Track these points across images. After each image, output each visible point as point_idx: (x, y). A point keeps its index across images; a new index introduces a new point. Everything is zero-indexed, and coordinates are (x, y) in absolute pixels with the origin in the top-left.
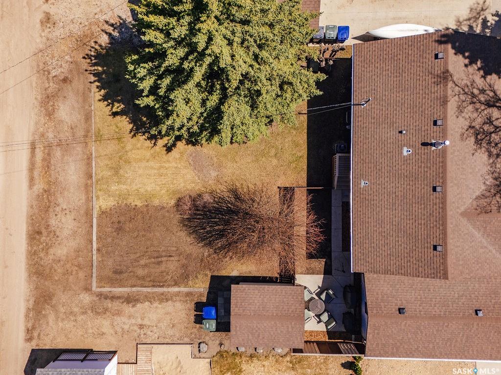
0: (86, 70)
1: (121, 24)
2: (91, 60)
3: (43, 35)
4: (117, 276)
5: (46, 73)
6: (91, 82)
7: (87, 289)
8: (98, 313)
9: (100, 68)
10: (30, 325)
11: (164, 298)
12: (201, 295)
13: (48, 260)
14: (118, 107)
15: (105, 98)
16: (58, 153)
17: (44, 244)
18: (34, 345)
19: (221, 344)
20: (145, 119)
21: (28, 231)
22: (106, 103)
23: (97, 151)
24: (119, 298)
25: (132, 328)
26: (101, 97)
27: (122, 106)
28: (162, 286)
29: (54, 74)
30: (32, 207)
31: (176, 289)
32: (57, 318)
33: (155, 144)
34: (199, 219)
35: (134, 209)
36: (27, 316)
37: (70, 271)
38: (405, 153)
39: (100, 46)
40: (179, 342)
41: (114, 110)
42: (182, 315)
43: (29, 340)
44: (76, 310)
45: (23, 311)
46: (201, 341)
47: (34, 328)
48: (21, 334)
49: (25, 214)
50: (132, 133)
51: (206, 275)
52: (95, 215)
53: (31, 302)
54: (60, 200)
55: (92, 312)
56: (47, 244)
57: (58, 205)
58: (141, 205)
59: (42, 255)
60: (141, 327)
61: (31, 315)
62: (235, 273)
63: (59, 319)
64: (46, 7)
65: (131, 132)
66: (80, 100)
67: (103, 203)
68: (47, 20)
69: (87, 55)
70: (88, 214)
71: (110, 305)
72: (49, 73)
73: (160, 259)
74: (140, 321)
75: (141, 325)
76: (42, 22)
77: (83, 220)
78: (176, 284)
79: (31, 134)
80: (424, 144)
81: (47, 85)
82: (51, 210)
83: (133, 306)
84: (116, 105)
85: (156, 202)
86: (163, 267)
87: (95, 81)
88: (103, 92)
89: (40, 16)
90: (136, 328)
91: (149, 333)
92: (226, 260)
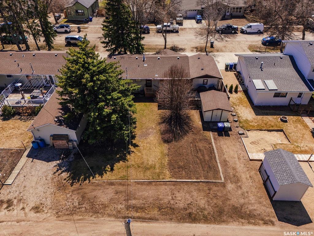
2: (75, 182)
3: (46, 211)
6: (89, 182)
7: (224, 185)
8: (238, 180)
9: (82, 177)
10: (261, 222)
11: (220, 149)
12: (214, 134)
13: (209, 209)
14: (108, 168)
18: (275, 220)
20: (118, 156)
21: (190, 222)
23: (134, 179)
24: (225, 169)
28: (213, 149)
31: (213, 144)
35: (170, 161)
36: (255, 224)
37: (214, 195)
38: (146, 65)
39: (68, 177)
40: (242, 143)
42: (227, 142)
43: (273, 224)
44: (240, 192)
46: (238, 134)
48: (270, 228)
50: (126, 161)
51: (203, 132)
52: (175, 180)
56: (198, 209)
60: (239, 159)
63: (250, 202)
66: (99, 188)
67: (167, 176)
68: (37, 209)
70: (174, 184)
71: (231, 174)
73: (198, 150)
76: (38, 212)
77: (178, 187)
83: (228, 162)
85: (166, 151)
90: (241, 161)
91: (242, 155)
92: (194, 126)
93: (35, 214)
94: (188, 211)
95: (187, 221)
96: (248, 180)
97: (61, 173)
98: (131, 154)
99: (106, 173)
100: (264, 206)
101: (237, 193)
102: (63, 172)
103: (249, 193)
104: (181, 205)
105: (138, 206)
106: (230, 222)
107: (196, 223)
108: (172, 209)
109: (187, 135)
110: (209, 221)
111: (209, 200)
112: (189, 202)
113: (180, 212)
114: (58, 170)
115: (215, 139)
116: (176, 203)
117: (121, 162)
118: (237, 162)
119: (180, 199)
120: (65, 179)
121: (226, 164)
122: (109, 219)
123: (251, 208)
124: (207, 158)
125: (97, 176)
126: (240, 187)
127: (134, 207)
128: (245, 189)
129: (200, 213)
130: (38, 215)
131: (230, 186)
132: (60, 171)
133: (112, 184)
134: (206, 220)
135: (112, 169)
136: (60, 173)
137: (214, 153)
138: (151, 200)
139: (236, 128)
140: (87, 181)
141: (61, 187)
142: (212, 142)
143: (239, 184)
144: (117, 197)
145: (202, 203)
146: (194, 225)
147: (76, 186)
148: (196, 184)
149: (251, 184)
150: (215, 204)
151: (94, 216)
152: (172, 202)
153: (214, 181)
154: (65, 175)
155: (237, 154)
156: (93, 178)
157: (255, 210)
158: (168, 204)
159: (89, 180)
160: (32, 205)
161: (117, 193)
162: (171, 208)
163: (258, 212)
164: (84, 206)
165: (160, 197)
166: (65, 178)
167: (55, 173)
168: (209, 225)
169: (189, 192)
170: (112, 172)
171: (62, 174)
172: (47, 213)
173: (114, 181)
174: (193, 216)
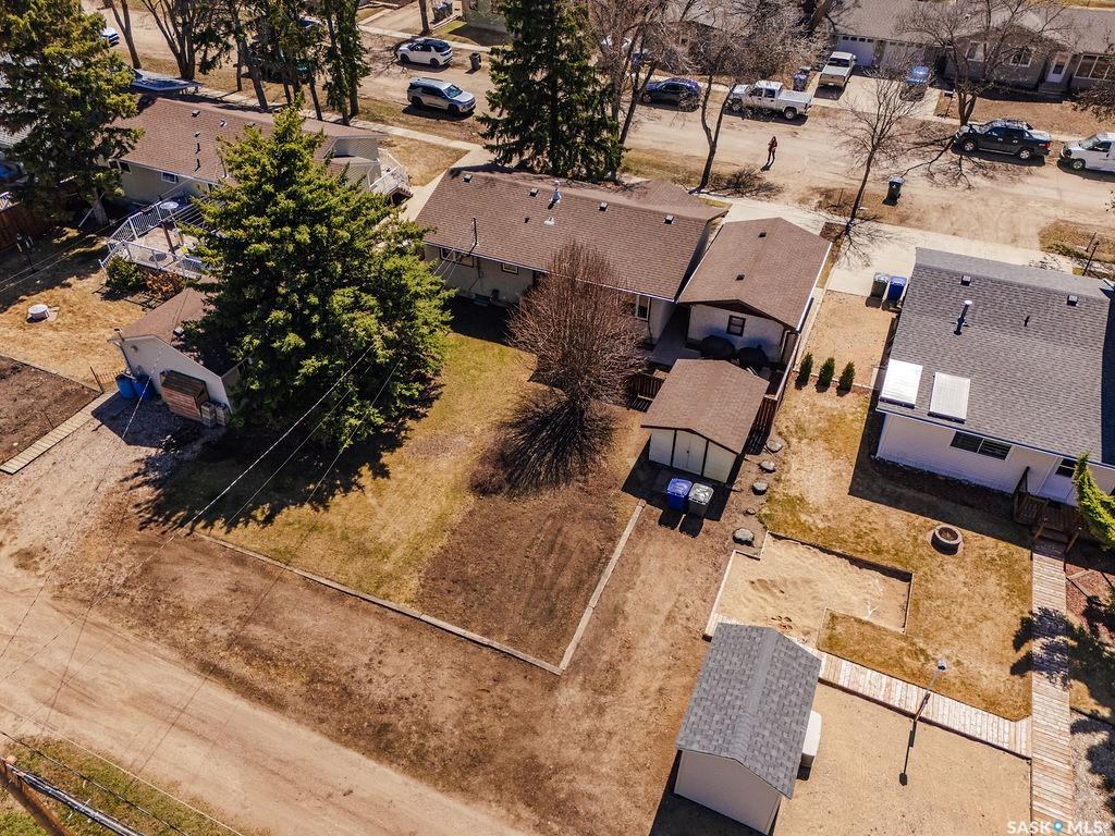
1: (146, 464)
2: (156, 521)
3: (41, 572)
4: (554, 618)
6: (188, 535)
7: (552, 683)
8: (612, 687)
9: (181, 514)
12: (649, 514)
17: (414, 728)
19: (746, 513)
24: (597, 639)
25: (668, 636)
26: (225, 528)
27: (267, 506)
28: (608, 559)
29: (121, 582)
30: (321, 722)
33: (361, 487)
35: (446, 551)
37: (498, 702)
38: (552, 223)
39: (149, 502)
41: (261, 518)
42: (672, 550)
52: (415, 612)
53: (525, 813)
54: (347, 662)
56: (417, 723)
57: (354, 670)
58: (445, 540)
61: (556, 828)
64: (7, 551)
65: (317, 510)
67: (402, 593)
68: (26, 559)
69: (142, 524)
70: (410, 623)
71: (605, 658)
72: (111, 588)
73: (557, 546)
75: (668, 619)
77: (412, 637)
78: (613, 539)
81: (127, 600)
82: (353, 687)
84: (256, 513)
89: (8, 566)
90: (670, 629)
91: (688, 611)
92: (604, 465)
93: (14, 570)
94: (385, 718)
95: (362, 743)
96: (646, 698)
97: (139, 486)
98: (350, 494)
99: (246, 524)
100: (631, 797)
101: (574, 724)
102: (146, 483)
103: (616, 739)
104: (379, 692)
105: (265, 647)
106: (482, 799)
107: (381, 762)
108: (347, 693)
109: (559, 488)
110: (421, 771)
111: (473, 709)
112: (407, 693)
113: (360, 710)
114: (136, 475)
115: (639, 529)
116: (370, 681)
117: (307, 506)
118: (655, 629)
119: (388, 672)
120: (137, 506)
121: (614, 623)
122: (167, 653)
123: (583, 784)
124: (566, 580)
125: (219, 523)
126: (601, 710)
127: (247, 647)
128: (608, 722)
129: (414, 738)
130: (20, 573)
131: (570, 695)
132: (141, 479)
133: (240, 560)
134: (418, 763)
135: (269, 520)
136: (138, 483)
137: (601, 572)
138: (307, 645)
139: (741, 516)
140: (185, 530)
141: (115, 523)
142: (620, 536)
143: (603, 699)
144: (227, 600)
145: (445, 710)
146: (371, 764)
147: (152, 532)
148: (471, 648)
149: (644, 714)
150: (482, 730)
151: (137, 631)
152: (361, 674)
153: (531, 659)
154: (146, 493)
155: (678, 601)
156: (205, 527)
157: (591, 797)
158: (347, 674)
159: (192, 529)
160: (23, 543)
161: (235, 591)
162: (345, 689)
163: (594, 808)
164: (132, 593)
165: (340, 647)
166: (139, 502)
167: (126, 479)
168: (413, 782)
169: (430, 665)
170: (264, 527)
171: (140, 489)
172: (40, 577)
173: (252, 554)
174: (391, 736)
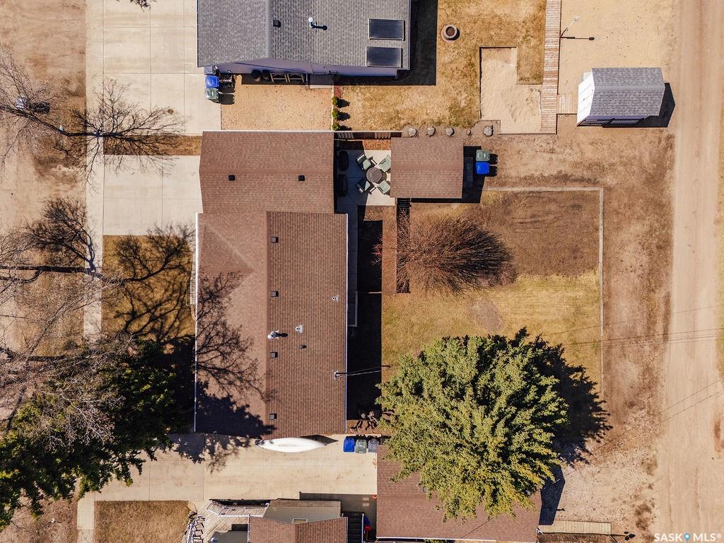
0: (609, 415)
1: (573, 461)
2: (603, 424)
3: (655, 452)
4: (577, 204)
5: (651, 413)
6: (605, 402)
7: (608, 189)
8: (597, 164)
9: (595, 416)
10: (669, 152)
11: (529, 180)
12: (490, 184)
13: (650, 219)
14: (576, 376)
15: (590, 385)
16: (640, 330)
17: (654, 236)
18: (666, 132)
19: (470, 134)
20: (548, 363)
21: (671, 249)
22: (589, 381)
23: (599, 331)
24: (575, 180)
25: (562, 150)
26: (594, 387)
27: (571, 377)
28: (530, 192)
29: (643, 411)
30: (667, 274)
31: (516, 189)
32: (640, 159)
33: (538, 338)
34: (492, 260)
35: (559, 272)
36: (673, 161)
37: (627, 208)
38: (301, 327)
39: (594, 438)
40: (513, 136)
41: (580, 374)
42: (509, 164)
43: (670, 137)
44: (620, 168)
45: (677, 166)
46: (491, 138)
47: (666, 149)
48: (678, 142)
49: (674, 267)
50: (561, 349)
51: (484, 204)
52: (600, 265)
53: (668, 176)
54: (637, 281)
55: (603, 166)
56: (651, 235)
57: (639, 276)
58: (552, 276)
59: (656, 225)
60: (552, 151)
61: (668, 162)
62: (455, 206)
63: (638, 158)
64: (652, 480)
65: (563, 350)
66: (615, 384)
67: (592, 278)
68: (650, 467)
69: (608, 430)
70: (607, 267)
71: (585, 173)
72: (648, 412)
73: (533, 220)
74: (554, 156)
75: (553, 153)
76: (656, 465)
77: (613, 261)
78: (516, 195)
79: (668, 350)
80: (285, 335)
81: (651, 400)
82: (647, 271)
83: (560, 172)
84: (578, 378)
85: (536, 278)
86: (529, 212)
87: (600, 403)
88: (592, 392)
89: (658, 471)
90: (558, 150)
91: (544, 145)
93: (659, 466)
95: (669, 252)
96: (597, 149)
98: (545, 340)
99: (587, 378)
101: (623, 173)
103: (622, 154)
106: (670, 194)
107: (673, 240)
108: (651, 272)
109: (493, 236)
110: (670, 223)
111: (635, 216)
115: (503, 184)
119: (633, 261)
121: (565, 176)
122: (666, 361)
123: (646, 159)
124: (553, 207)
126: (613, 165)
128: (616, 160)
129: (657, 233)
130: (659, 462)
131: (610, 180)
132: (583, 455)
133: (608, 366)
135: (580, 369)
136: (587, 454)
137: (539, 192)
139: (473, 136)
140: (603, 406)
141: (614, 445)
142: (512, 192)
146: (675, 243)
148: (607, 232)
150: (642, 208)
151: (663, 382)
152: (640, 272)
153: (601, 204)
155: (540, 151)
157: (650, 155)
158: (642, 277)
160: (644, 476)
162: (649, 274)
163: (654, 151)
164: (646, 401)
167: (587, 462)
170: (585, 368)
171: (589, 450)
172: (657, 451)
173: (602, 362)
